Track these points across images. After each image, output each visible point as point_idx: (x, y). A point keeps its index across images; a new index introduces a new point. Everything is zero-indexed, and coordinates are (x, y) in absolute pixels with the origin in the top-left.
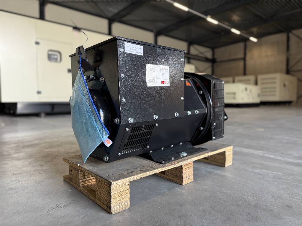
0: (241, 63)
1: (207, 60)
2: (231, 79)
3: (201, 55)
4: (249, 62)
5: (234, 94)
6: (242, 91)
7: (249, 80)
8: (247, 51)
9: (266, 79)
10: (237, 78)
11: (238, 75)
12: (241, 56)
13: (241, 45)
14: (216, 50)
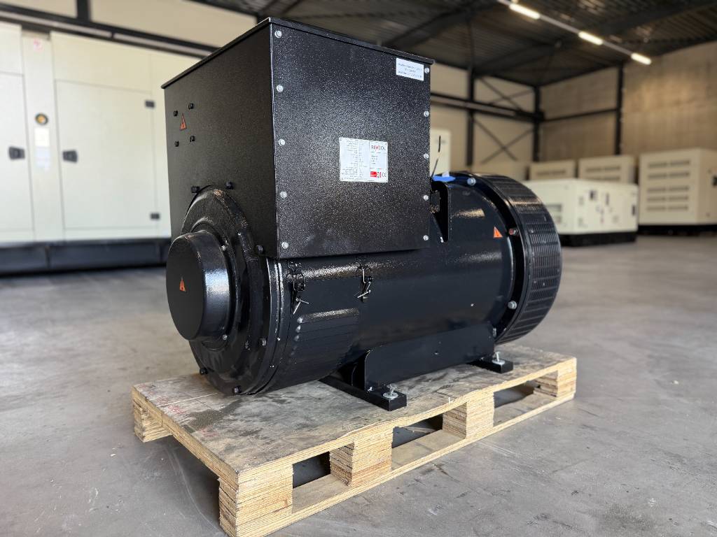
0: (610, 122)
1: (520, 115)
2: (568, 166)
3: (505, 103)
8: (625, 90)
9: (664, 165)
12: (612, 104)
13: (612, 74)
14: (544, 90)
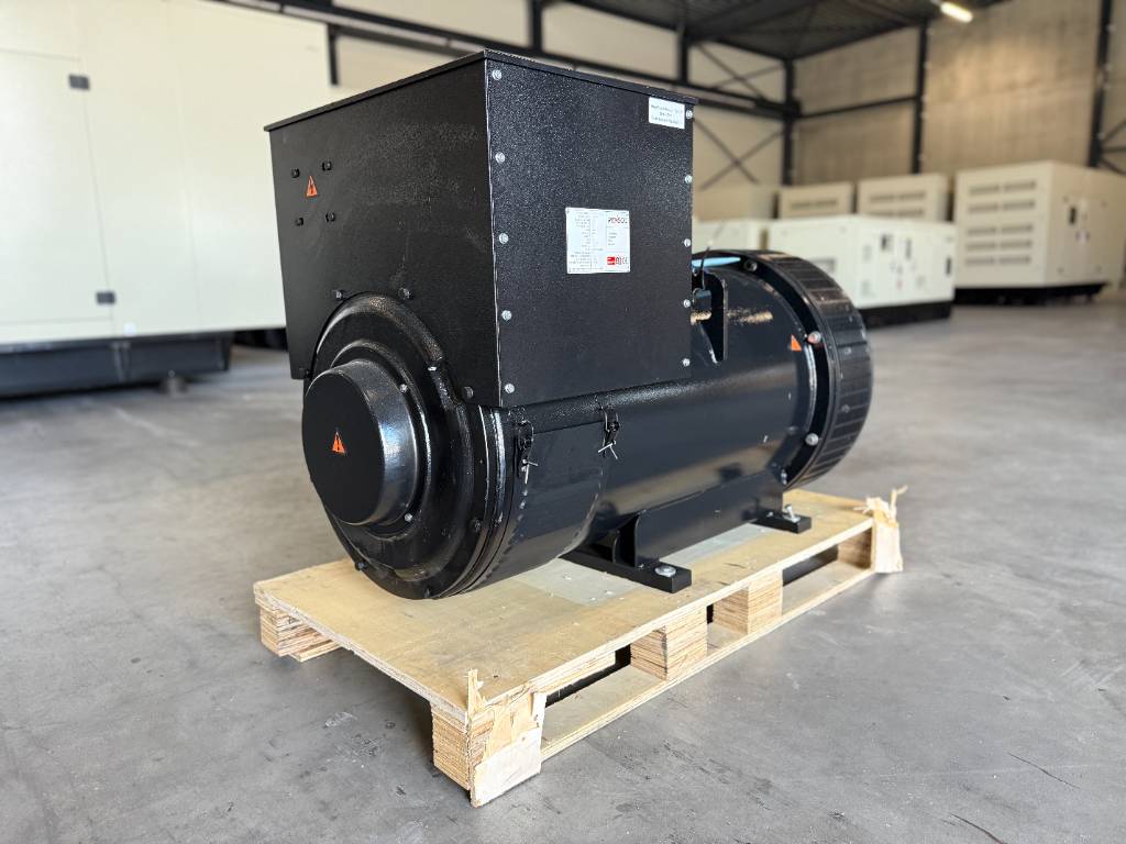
0: (905, 118)
1: (761, 107)
3: (737, 87)
5: (831, 264)
6: (867, 251)
7: (922, 195)
8: (929, 66)
9: (995, 189)
12: (908, 88)
13: (907, 38)
14: (799, 65)
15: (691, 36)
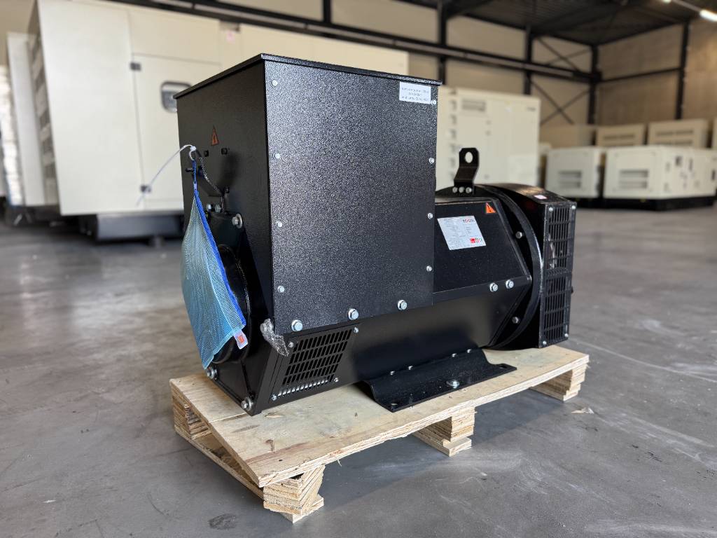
0: (671, 83)
1: (577, 75)
2: (638, 130)
3: (562, 64)
4: (693, 79)
5: (645, 173)
6: (668, 166)
7: (691, 132)
8: (689, 49)
10: (655, 128)
11: (660, 118)
12: (674, 62)
13: (675, 32)
14: (601, 49)
15: (534, 33)
